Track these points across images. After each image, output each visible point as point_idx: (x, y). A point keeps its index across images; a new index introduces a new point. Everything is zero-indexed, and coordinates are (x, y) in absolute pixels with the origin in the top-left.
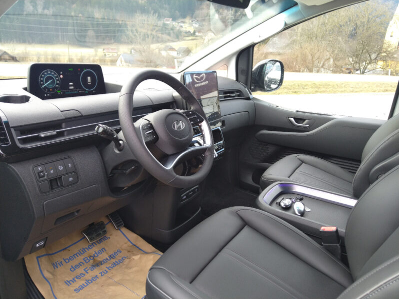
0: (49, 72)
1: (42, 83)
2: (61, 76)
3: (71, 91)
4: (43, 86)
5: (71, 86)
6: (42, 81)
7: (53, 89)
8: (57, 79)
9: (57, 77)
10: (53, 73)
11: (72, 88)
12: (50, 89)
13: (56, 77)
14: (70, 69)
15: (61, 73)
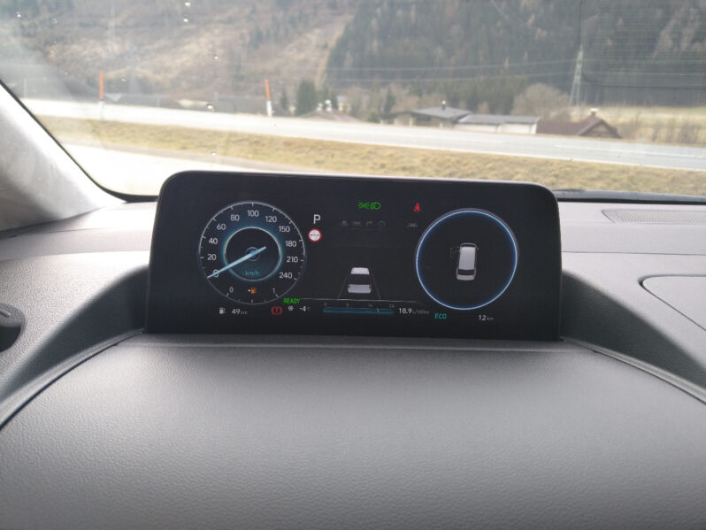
0: (254, 213)
1: (212, 257)
2: (315, 235)
3: (353, 305)
4: (216, 273)
5: (360, 280)
6: (216, 249)
7: (264, 288)
8: (290, 244)
9: (292, 235)
10: (273, 219)
11: (365, 289)
12: (250, 285)
13: (284, 237)
14: (363, 205)
15: (317, 218)
